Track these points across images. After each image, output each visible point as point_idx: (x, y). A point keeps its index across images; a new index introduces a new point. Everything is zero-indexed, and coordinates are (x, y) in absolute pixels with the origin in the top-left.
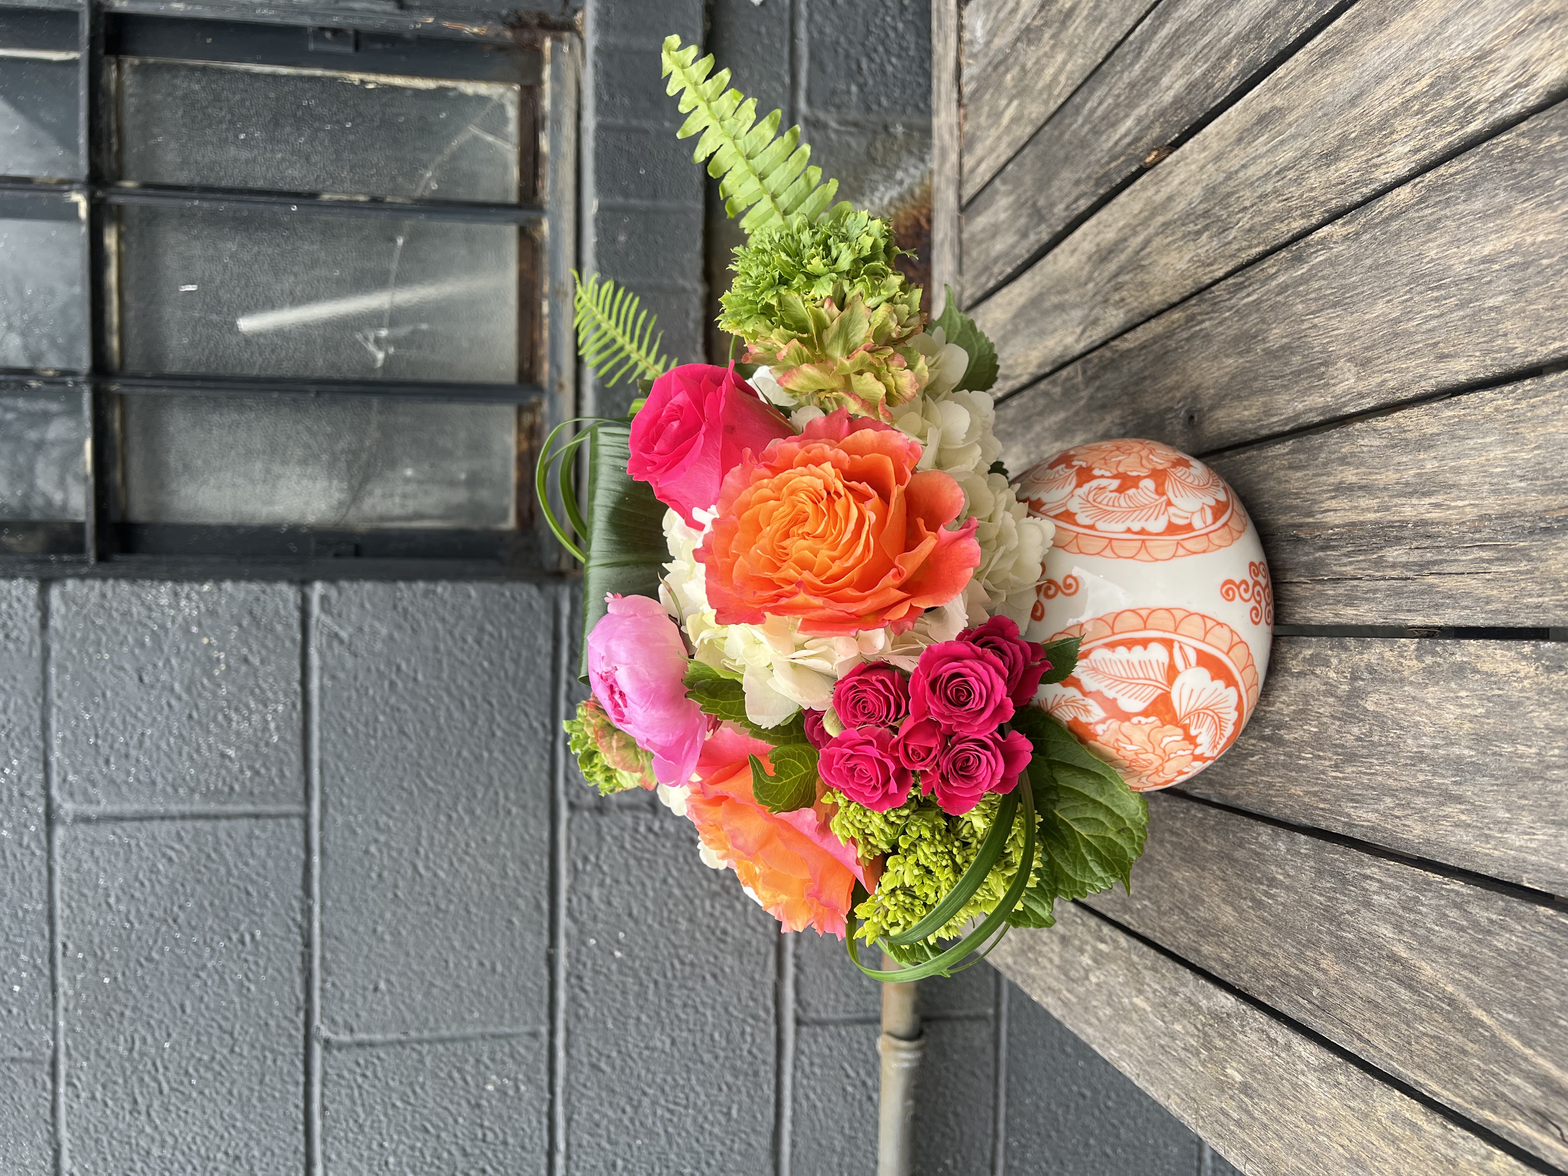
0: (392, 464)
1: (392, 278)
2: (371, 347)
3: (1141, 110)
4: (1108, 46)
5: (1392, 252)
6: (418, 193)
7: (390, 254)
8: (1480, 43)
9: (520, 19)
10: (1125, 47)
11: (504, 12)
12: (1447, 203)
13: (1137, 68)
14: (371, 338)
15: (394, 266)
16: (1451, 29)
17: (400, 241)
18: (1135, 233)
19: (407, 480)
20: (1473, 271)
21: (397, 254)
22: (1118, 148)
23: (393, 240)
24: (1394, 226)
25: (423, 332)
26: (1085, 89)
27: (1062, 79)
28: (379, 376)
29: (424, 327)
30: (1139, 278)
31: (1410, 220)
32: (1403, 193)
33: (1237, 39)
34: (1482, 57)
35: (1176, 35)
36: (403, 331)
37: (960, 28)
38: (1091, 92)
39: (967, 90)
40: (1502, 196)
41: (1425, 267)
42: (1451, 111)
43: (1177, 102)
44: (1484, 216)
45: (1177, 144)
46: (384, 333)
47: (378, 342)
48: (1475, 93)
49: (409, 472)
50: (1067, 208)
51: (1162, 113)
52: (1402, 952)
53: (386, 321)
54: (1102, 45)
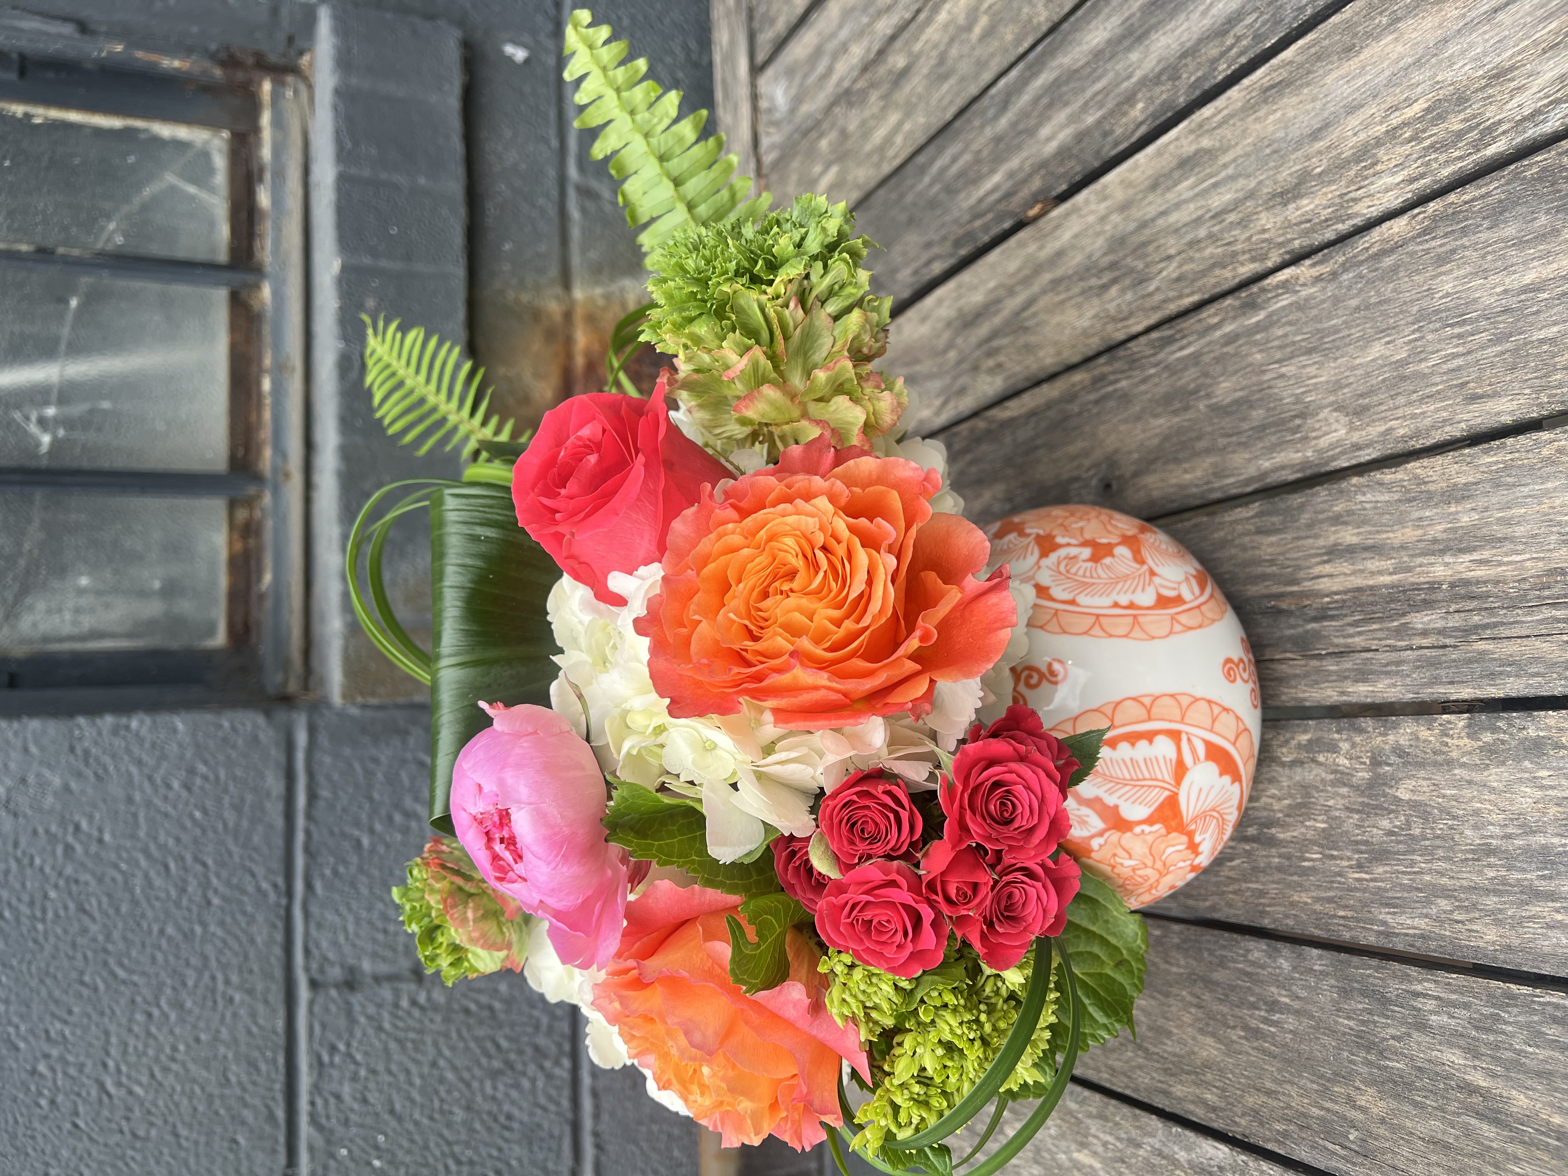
0: (61, 571)
1: (63, 347)
2: (33, 428)
3: (1014, 163)
4: (960, 103)
5: (1388, 290)
6: (99, 245)
7: (61, 316)
8: (1493, 61)
9: (231, 56)
10: (985, 101)
11: (213, 47)
12: (1464, 232)
13: (1004, 122)
14: (34, 417)
15: (66, 332)
16: (1452, 49)
17: (74, 303)
18: (1011, 292)
19: (81, 592)
20: (1512, 302)
21: (69, 318)
22: (984, 206)
23: (67, 302)
24: (1388, 261)
25: (104, 410)
26: (931, 149)
27: (899, 140)
28: (44, 463)
29: (106, 405)
30: (1021, 341)
31: (1411, 254)
32: (1399, 226)
33: (1144, 82)
34: (1499, 75)
35: (1055, 85)
36: (78, 409)
37: (755, 97)
38: (940, 151)
39: (768, 159)
40: (1543, 220)
41: (1437, 302)
42: (1460, 135)
43: (1063, 153)
44: (1520, 243)
45: (1063, 197)
46: (51, 411)
47: (42, 422)
48: (1492, 114)
49: (84, 581)
50: (916, 272)
51: (1043, 165)
52: (1480, 1080)
53: (54, 396)
54: (951, 102)
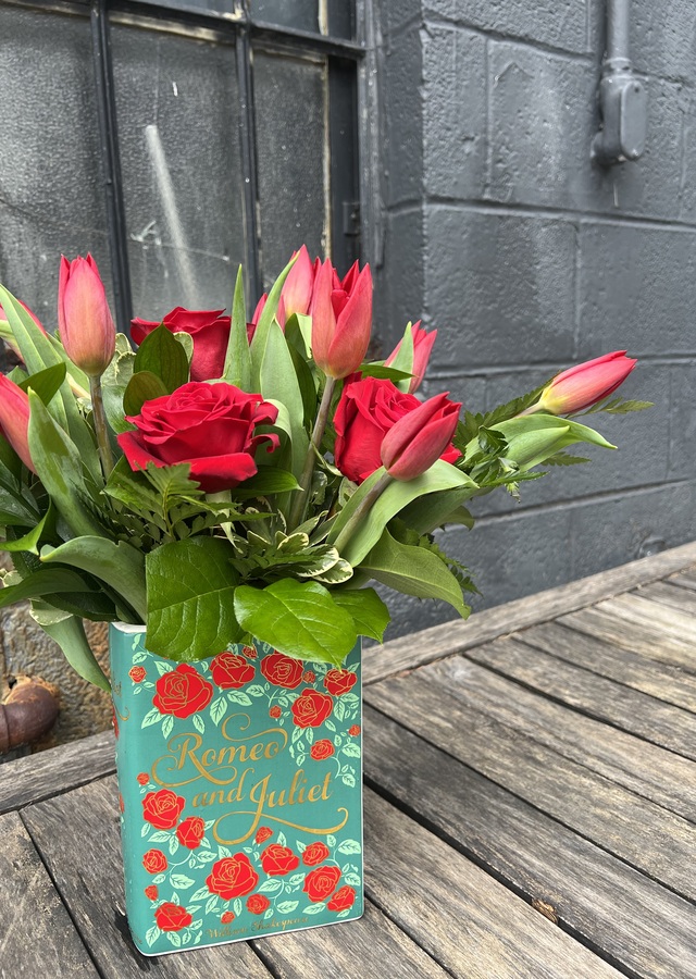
0: (50, 243)
1: (198, 251)
2: (146, 232)
4: (552, 812)
6: (266, 277)
7: (217, 251)
10: (571, 834)
13: (569, 854)
14: (154, 232)
15: (208, 253)
17: (226, 258)
18: (479, 905)
19: (36, 255)
21: (215, 255)
23: (226, 254)
25: (163, 274)
26: (514, 799)
27: (500, 770)
28: (128, 238)
29: (166, 275)
33: (675, 966)
35: (619, 889)
36: (161, 257)
37: (448, 655)
43: (588, 914)
45: (560, 923)
46: (158, 242)
47: (150, 237)
53: (166, 244)
